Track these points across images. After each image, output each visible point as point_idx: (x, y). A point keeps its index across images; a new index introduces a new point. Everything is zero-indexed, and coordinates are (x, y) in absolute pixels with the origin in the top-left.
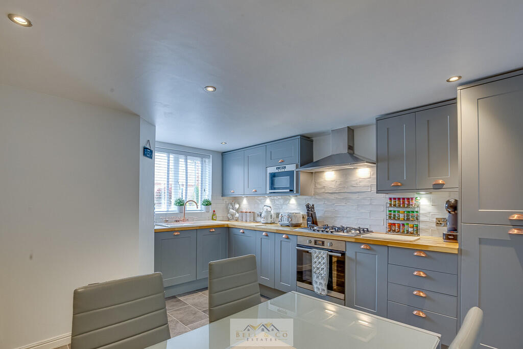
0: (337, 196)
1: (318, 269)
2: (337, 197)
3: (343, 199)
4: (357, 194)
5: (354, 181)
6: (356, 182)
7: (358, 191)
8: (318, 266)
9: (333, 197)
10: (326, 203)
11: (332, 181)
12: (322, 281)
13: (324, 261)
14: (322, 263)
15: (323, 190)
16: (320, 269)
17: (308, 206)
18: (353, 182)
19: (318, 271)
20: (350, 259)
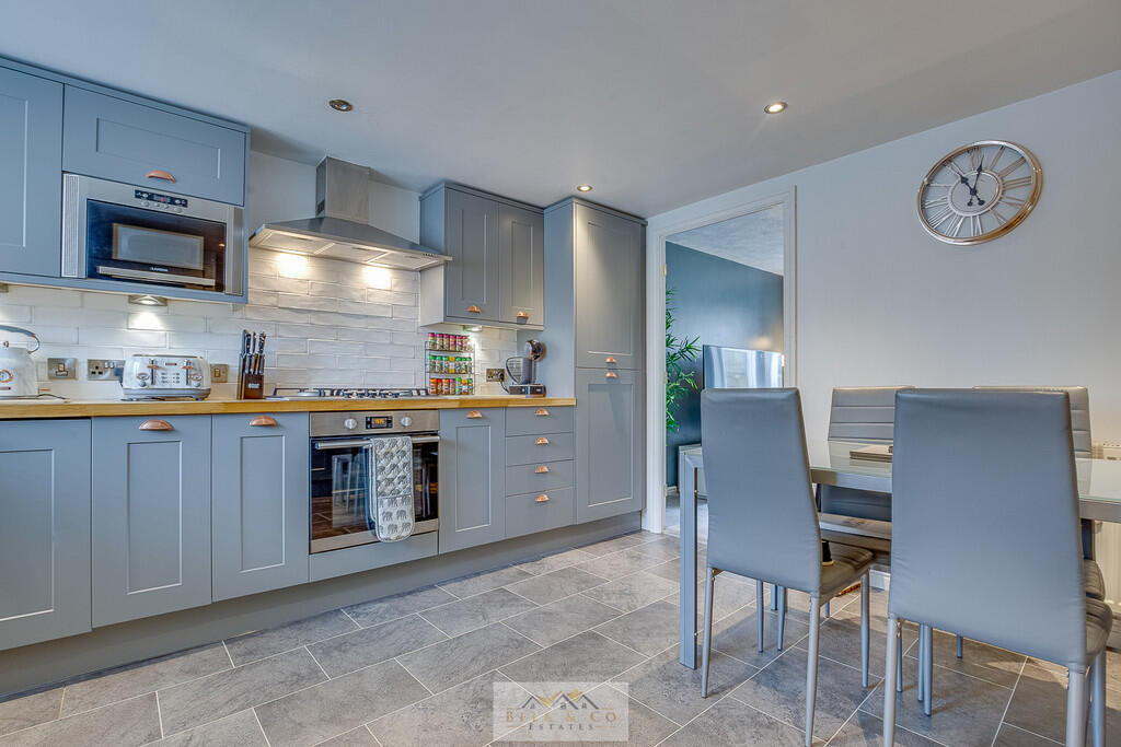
0: (313, 319)
1: (390, 481)
2: (313, 321)
3: (331, 327)
4: (363, 321)
5: (356, 290)
6: (362, 293)
7: (365, 313)
8: (390, 476)
9: (302, 320)
10: (280, 334)
11: (301, 281)
12: (404, 508)
13: (405, 460)
14: (400, 464)
15: (273, 300)
16: (396, 481)
17: (247, 338)
18: (354, 293)
19: (390, 488)
20: (448, 444)
